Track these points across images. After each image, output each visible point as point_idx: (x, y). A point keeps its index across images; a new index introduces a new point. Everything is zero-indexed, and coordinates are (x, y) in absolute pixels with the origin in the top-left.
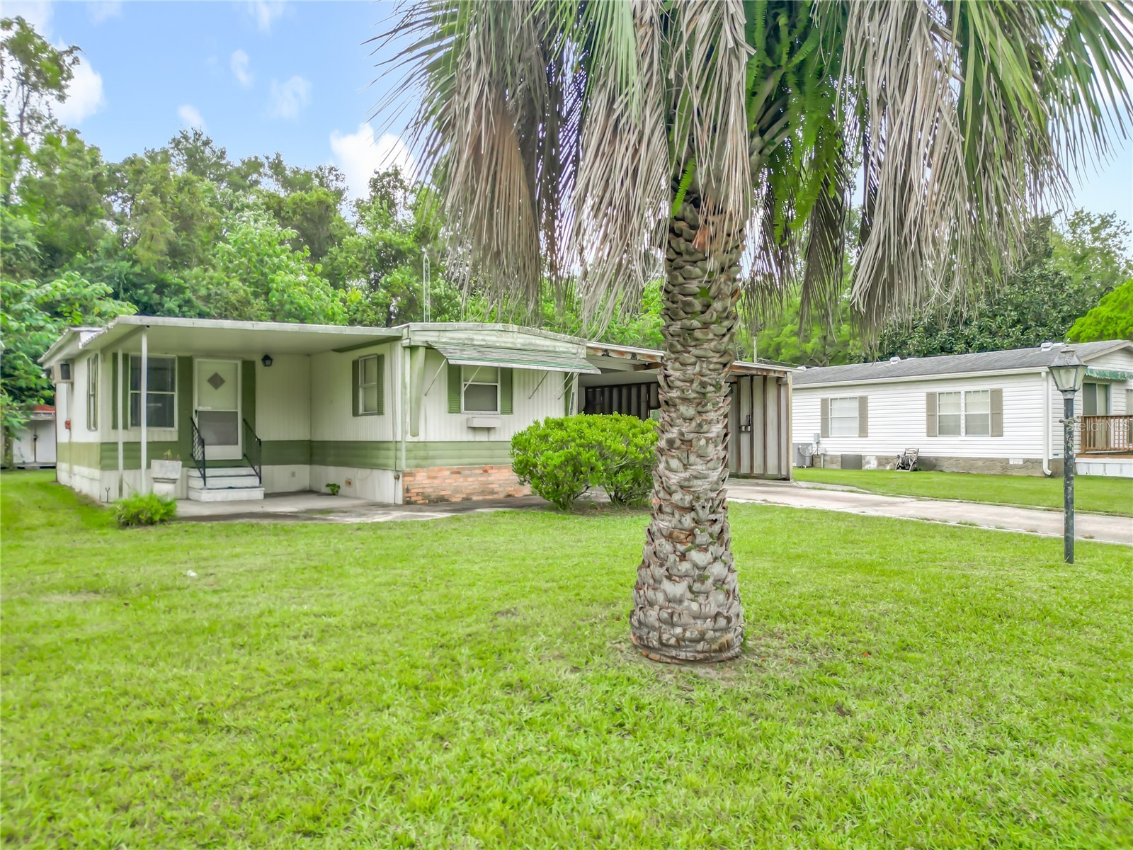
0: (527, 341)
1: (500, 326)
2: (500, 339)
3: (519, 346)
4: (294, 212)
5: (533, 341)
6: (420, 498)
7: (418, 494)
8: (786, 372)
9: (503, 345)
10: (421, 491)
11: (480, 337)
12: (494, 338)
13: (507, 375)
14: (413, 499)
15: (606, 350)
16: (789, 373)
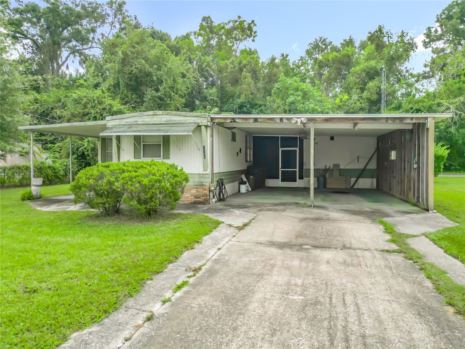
0: (168, 119)
1: (151, 113)
2: (152, 120)
3: (163, 122)
8: (427, 118)
9: (154, 122)
11: (141, 120)
12: (149, 120)
13: (166, 140)
15: (233, 119)
16: (431, 119)
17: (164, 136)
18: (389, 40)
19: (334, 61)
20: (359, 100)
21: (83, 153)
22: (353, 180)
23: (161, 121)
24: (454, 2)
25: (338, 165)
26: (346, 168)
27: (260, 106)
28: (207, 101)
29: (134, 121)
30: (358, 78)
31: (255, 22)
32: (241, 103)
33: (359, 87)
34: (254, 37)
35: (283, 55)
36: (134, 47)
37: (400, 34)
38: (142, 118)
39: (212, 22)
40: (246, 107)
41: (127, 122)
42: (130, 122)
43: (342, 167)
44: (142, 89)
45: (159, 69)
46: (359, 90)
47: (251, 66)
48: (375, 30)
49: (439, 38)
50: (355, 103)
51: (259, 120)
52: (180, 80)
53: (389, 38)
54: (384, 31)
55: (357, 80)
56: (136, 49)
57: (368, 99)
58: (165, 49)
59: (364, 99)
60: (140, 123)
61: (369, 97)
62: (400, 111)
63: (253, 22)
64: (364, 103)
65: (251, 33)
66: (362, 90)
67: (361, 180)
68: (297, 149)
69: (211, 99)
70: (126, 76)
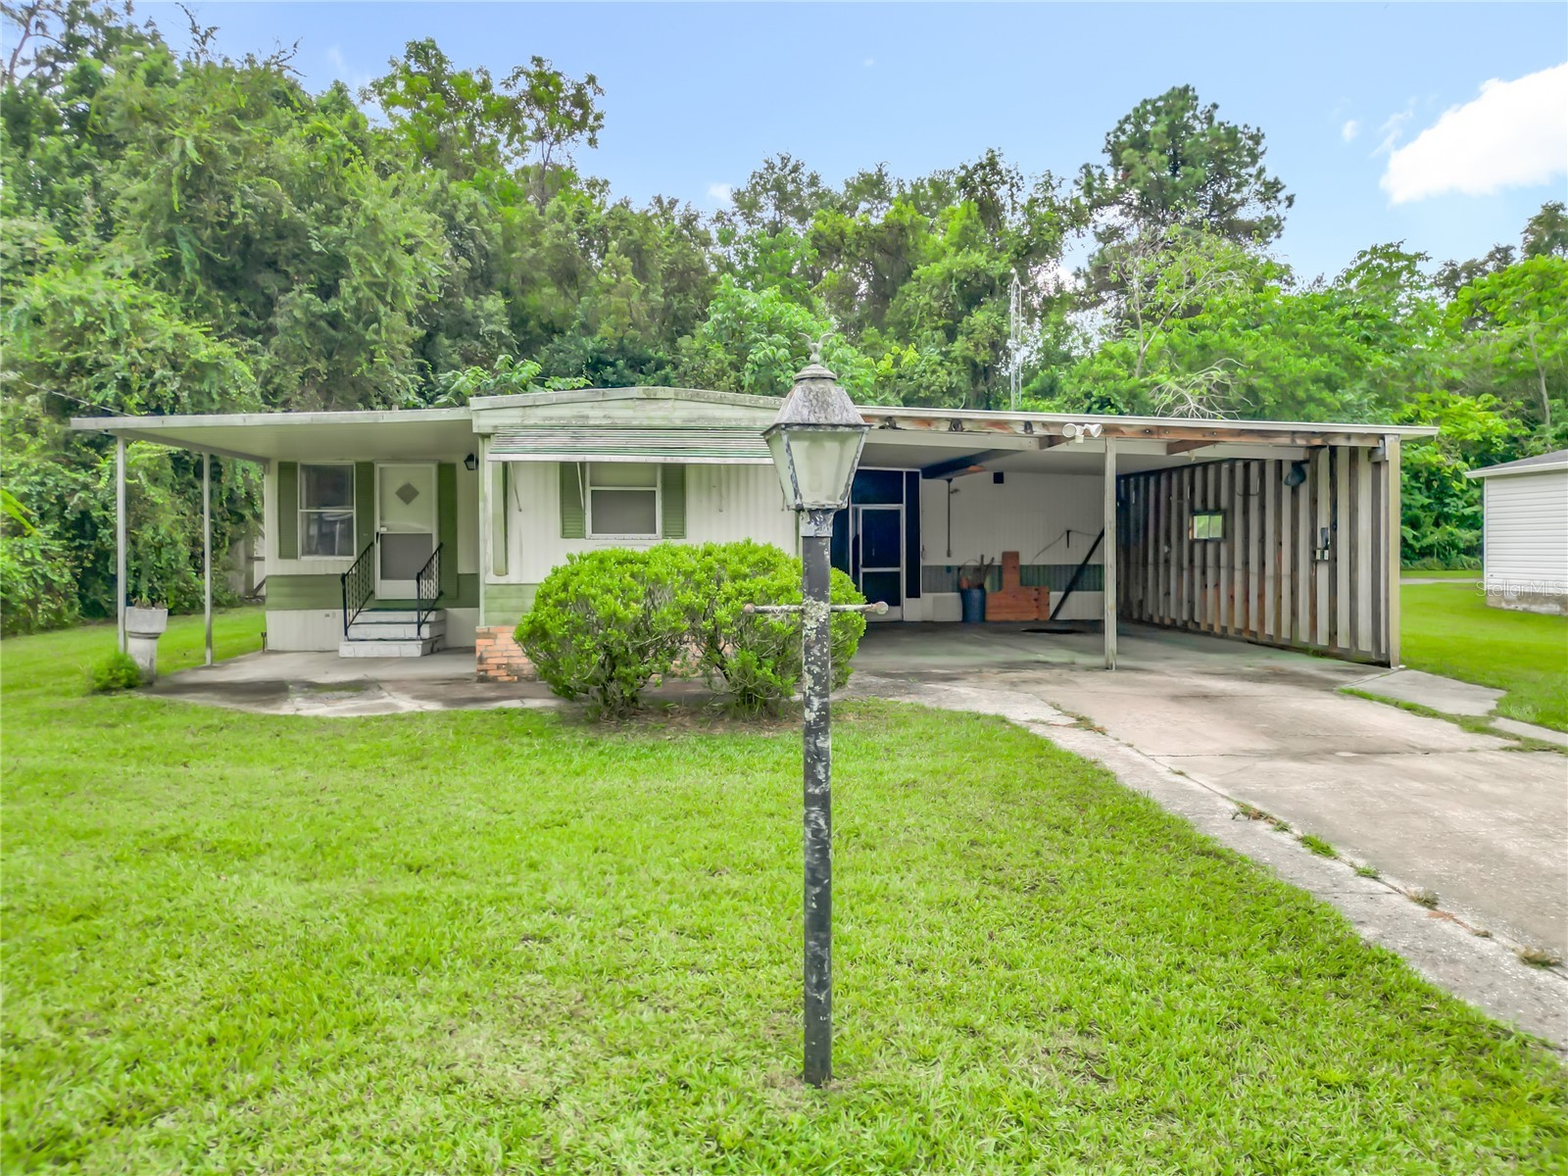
0: (695, 414)
1: (638, 391)
2: (639, 414)
3: (678, 423)
4: (858, 246)
5: (702, 413)
6: (502, 672)
7: (499, 666)
9: (646, 423)
10: (505, 661)
11: (601, 413)
12: (629, 413)
13: (674, 479)
14: (491, 674)
15: (889, 418)
16: (1392, 438)
17: (665, 467)
18: (1012, 195)
19: (861, 237)
20: (941, 364)
21: (85, 515)
22: (1055, 596)
23: (670, 420)
24: (1145, 102)
25: (1015, 555)
26: (1036, 563)
27: (660, 365)
28: (477, 337)
29: (574, 417)
30: (937, 298)
31: (598, 82)
32: (594, 350)
33: (940, 323)
34: (593, 130)
35: (659, 201)
36: (236, 130)
37: (1041, 180)
38: (604, 408)
39: (441, 59)
40: (612, 365)
41: (551, 418)
42: (561, 418)
43: (1024, 561)
44: (262, 284)
45: (328, 218)
46: (940, 335)
47: (630, 233)
48: (978, 161)
49: (1111, 200)
50: (934, 372)
51: (967, 426)
52: (406, 262)
53: (1015, 190)
54: (1002, 166)
55: (935, 304)
56: (245, 137)
57: (965, 359)
58: (343, 147)
59: (954, 360)
60: (597, 423)
61: (970, 354)
62: (1058, 401)
63: (592, 80)
64: (958, 372)
65: (584, 117)
66: (951, 334)
67: (1075, 596)
68: (902, 507)
69: (492, 332)
70: (207, 233)
